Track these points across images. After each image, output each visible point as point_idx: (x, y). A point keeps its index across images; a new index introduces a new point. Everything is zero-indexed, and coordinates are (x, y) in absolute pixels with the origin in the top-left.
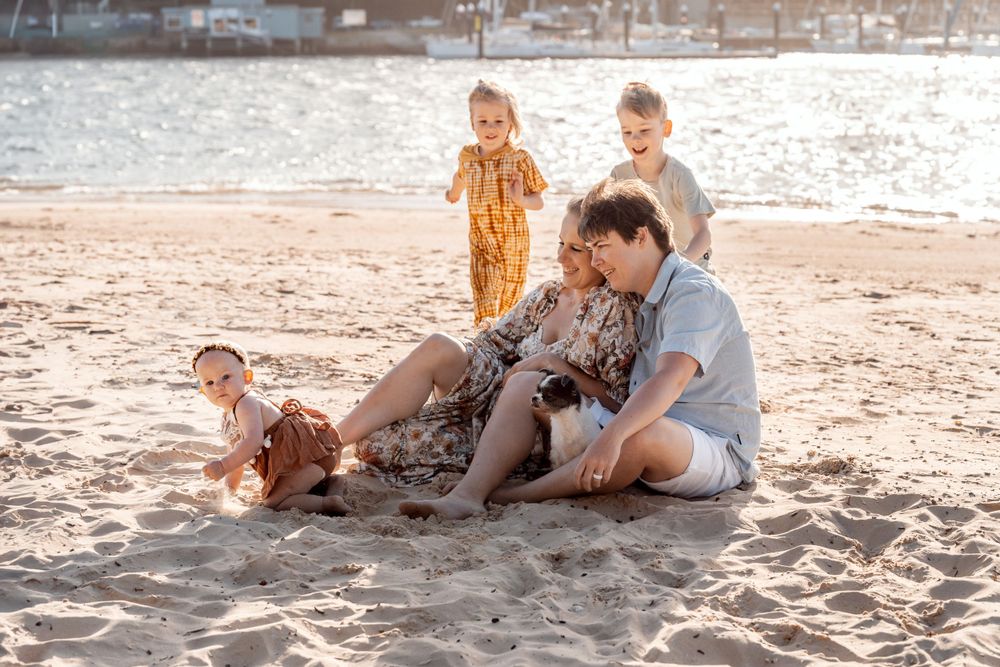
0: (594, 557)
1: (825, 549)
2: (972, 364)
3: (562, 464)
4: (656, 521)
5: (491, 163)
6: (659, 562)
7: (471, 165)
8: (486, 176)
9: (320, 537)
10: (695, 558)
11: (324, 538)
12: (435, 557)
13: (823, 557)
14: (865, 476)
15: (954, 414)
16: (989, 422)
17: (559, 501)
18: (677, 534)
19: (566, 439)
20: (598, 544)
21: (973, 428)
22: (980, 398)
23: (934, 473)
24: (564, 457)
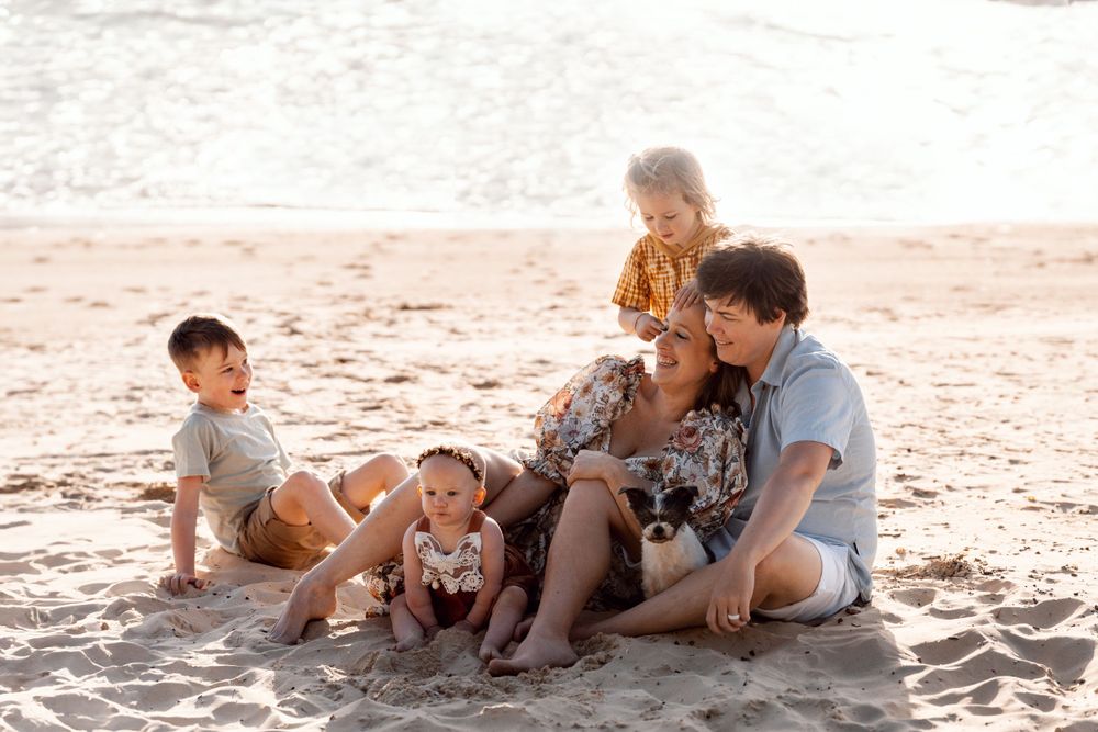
0: (755, 710)
1: (1022, 681)
2: (978, 418)
3: (657, 593)
4: (789, 655)
5: (687, 260)
6: (839, 712)
7: (659, 268)
8: (683, 280)
9: (380, 712)
10: (876, 703)
11: (385, 713)
12: (559, 725)
13: (1024, 691)
14: (990, 578)
15: (1015, 487)
16: (1064, 496)
17: (657, 637)
18: (822, 671)
19: (665, 565)
20: (752, 694)
21: (1053, 504)
22: (1026, 463)
23: (1064, 568)
24: (662, 584)
